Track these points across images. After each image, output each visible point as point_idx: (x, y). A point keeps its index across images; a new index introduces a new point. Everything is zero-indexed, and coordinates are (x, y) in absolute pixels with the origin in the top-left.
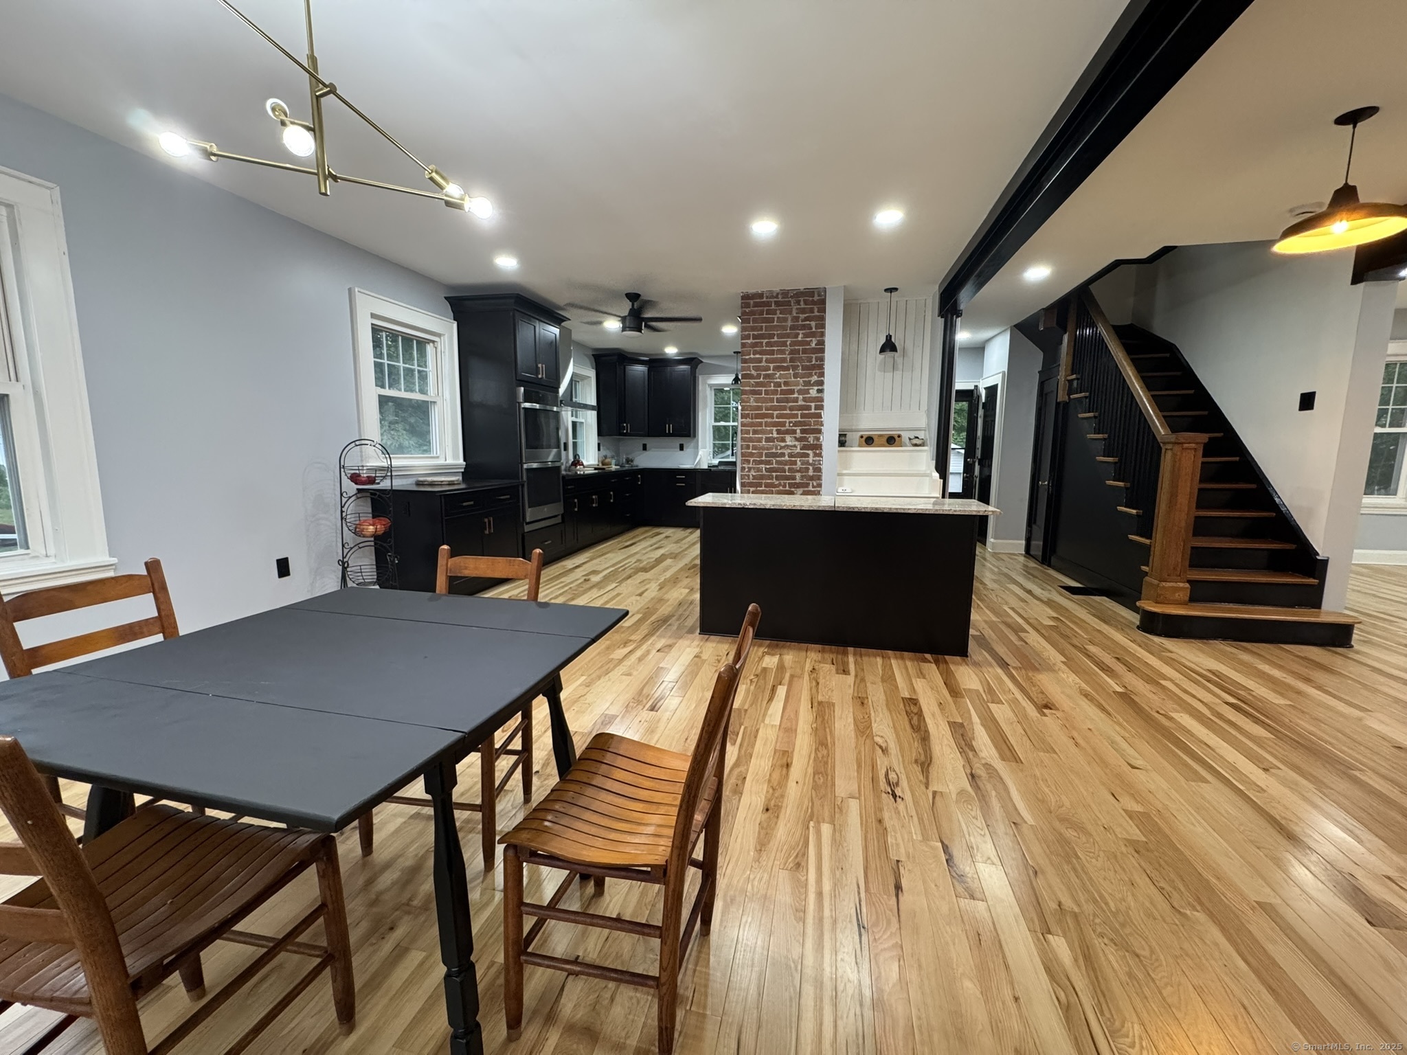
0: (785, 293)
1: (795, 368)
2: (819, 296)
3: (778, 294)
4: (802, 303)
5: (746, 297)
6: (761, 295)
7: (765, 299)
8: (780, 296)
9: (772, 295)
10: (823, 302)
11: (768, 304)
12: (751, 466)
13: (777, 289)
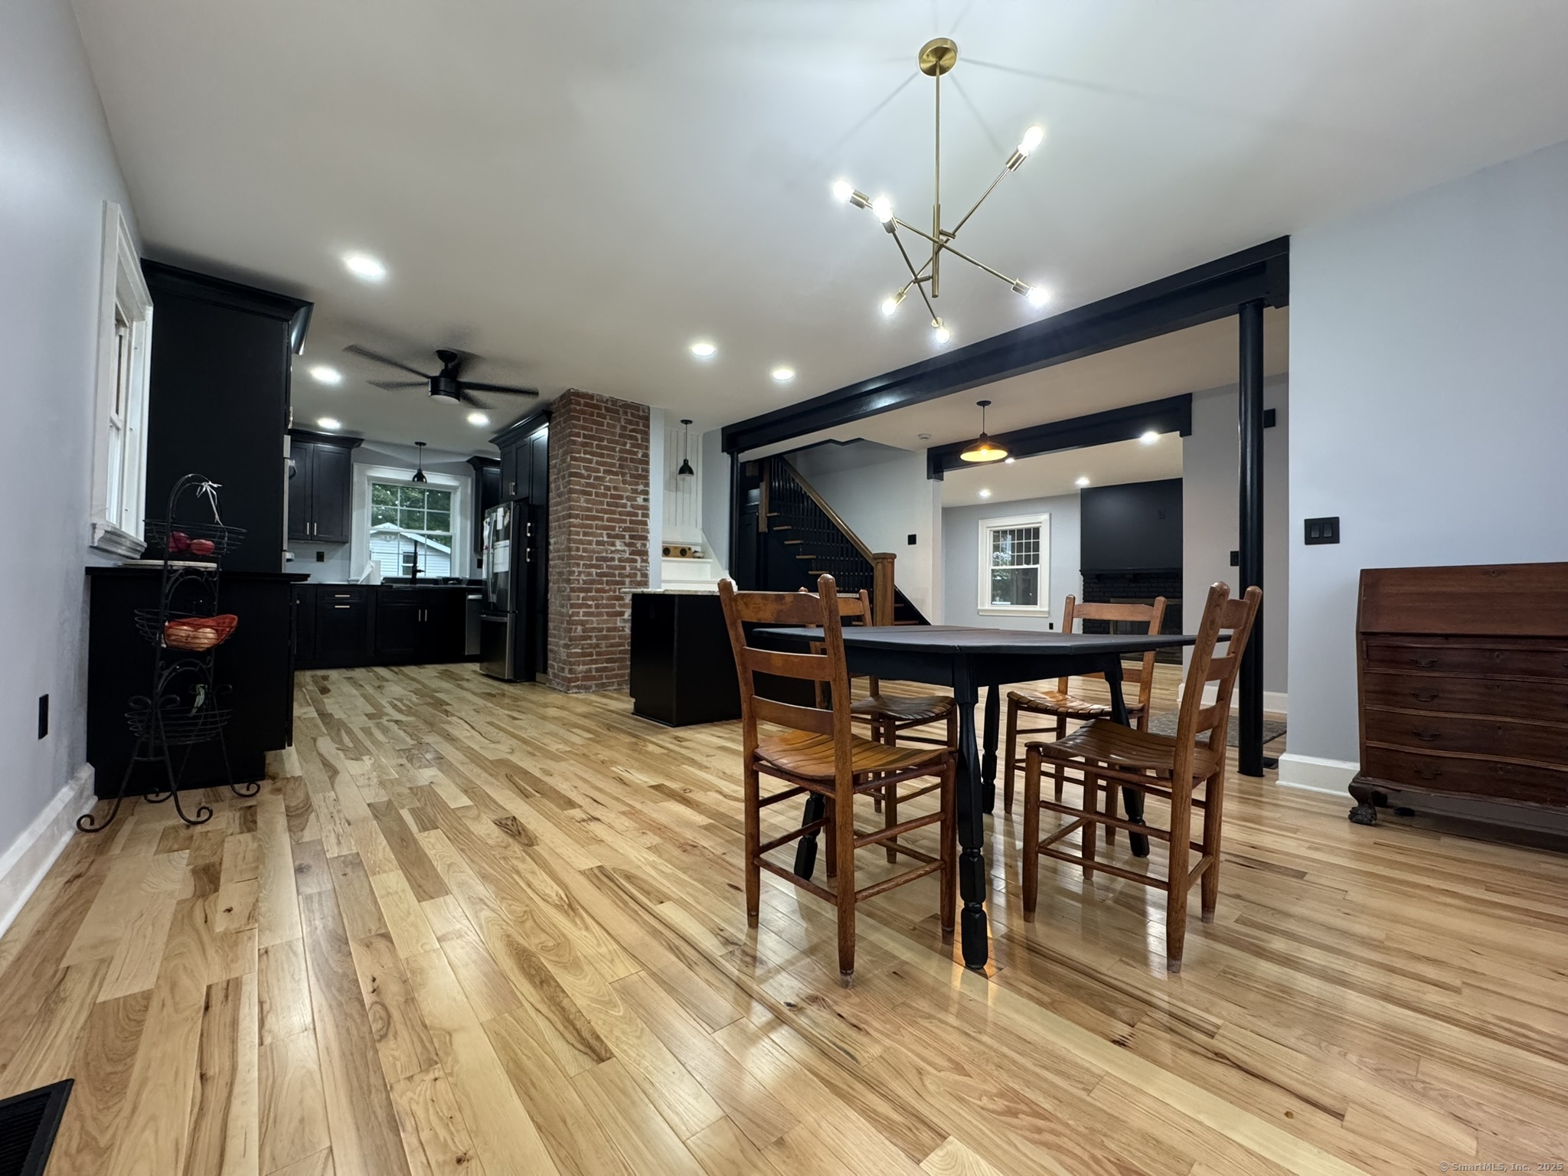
0: (614, 401)
1: (623, 475)
2: (644, 412)
3: (607, 400)
4: (629, 414)
5: (577, 395)
6: (591, 397)
7: (595, 402)
8: (609, 403)
9: (601, 399)
10: (647, 419)
11: (598, 407)
13: (607, 395)
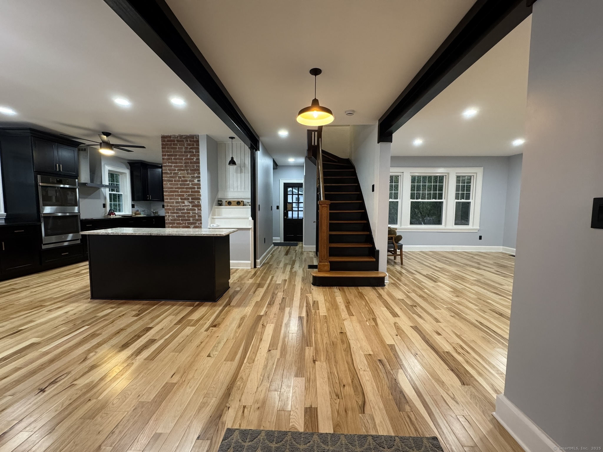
0: (181, 136)
1: (187, 170)
2: (196, 138)
3: (178, 137)
4: (189, 141)
5: (163, 137)
6: (170, 137)
7: (172, 139)
8: (179, 138)
9: (175, 137)
10: (198, 141)
11: (174, 141)
12: (169, 214)
13: (177, 134)
